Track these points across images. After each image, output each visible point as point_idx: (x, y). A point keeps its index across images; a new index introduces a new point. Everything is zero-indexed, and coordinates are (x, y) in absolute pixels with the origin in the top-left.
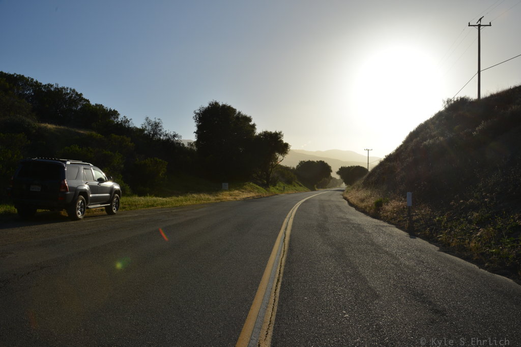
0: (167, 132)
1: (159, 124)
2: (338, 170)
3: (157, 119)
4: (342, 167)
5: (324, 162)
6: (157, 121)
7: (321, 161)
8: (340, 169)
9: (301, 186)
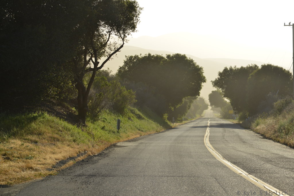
2: (216, 76)
4: (226, 70)
5: (184, 57)
7: (178, 56)
8: (220, 74)
9: (139, 117)
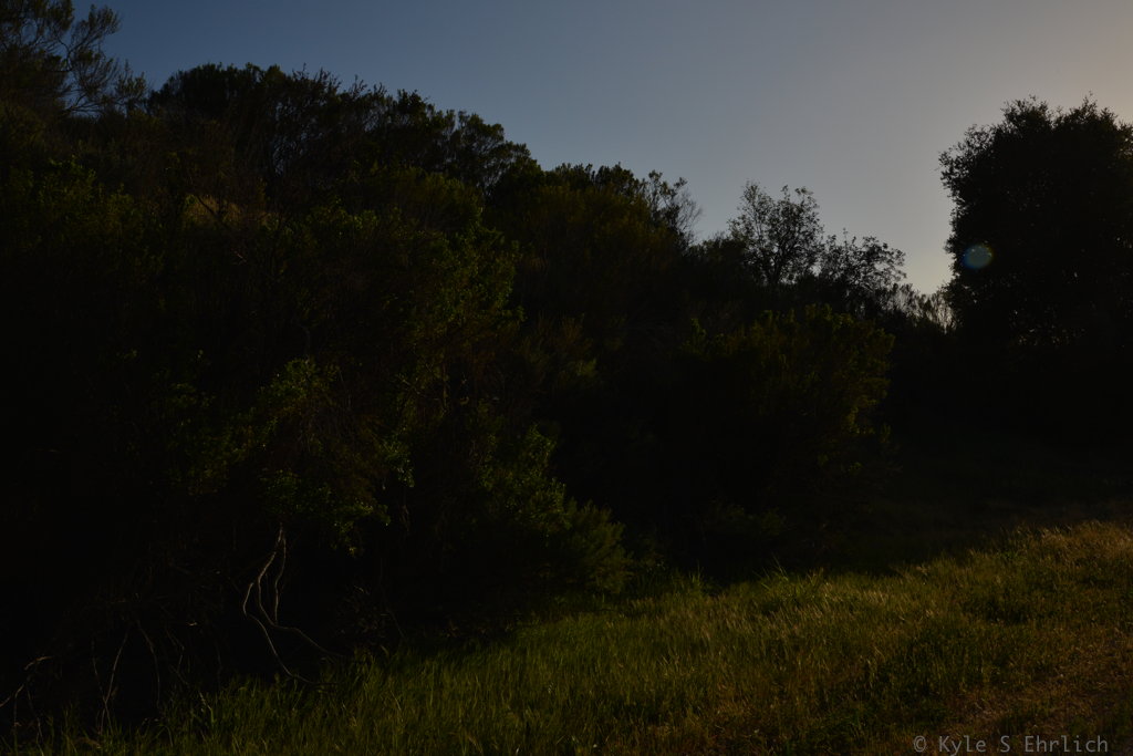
0: (839, 243)
1: (800, 210)
3: (791, 191)
6: (796, 200)
